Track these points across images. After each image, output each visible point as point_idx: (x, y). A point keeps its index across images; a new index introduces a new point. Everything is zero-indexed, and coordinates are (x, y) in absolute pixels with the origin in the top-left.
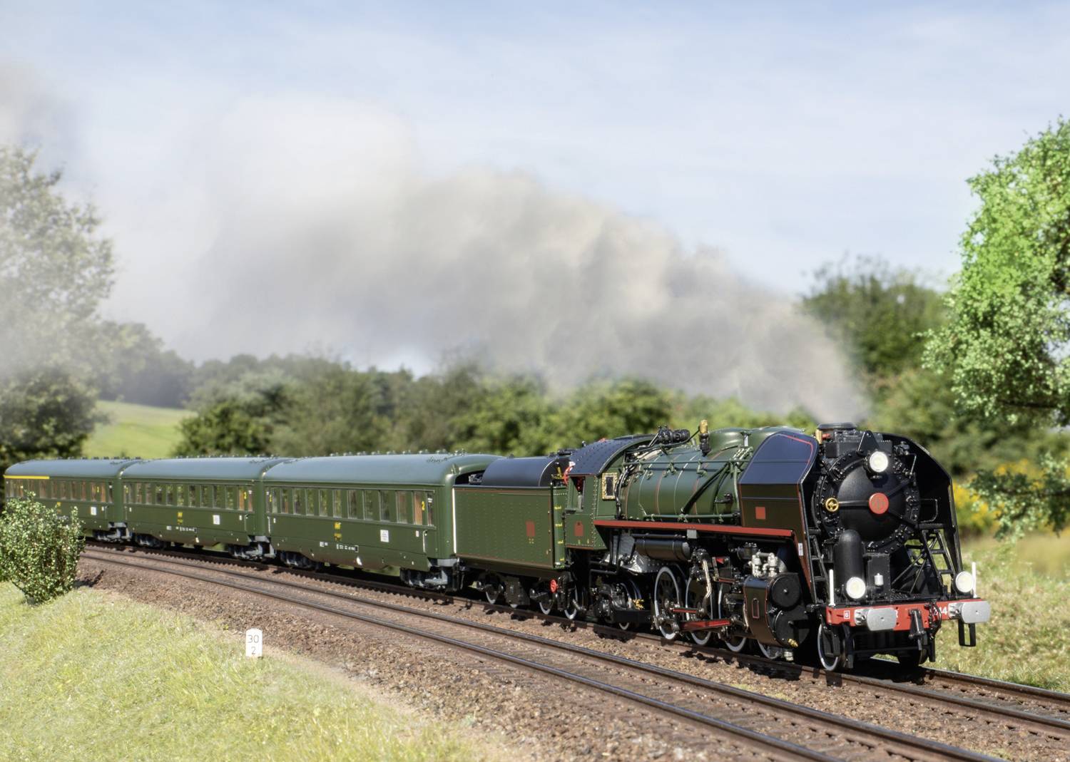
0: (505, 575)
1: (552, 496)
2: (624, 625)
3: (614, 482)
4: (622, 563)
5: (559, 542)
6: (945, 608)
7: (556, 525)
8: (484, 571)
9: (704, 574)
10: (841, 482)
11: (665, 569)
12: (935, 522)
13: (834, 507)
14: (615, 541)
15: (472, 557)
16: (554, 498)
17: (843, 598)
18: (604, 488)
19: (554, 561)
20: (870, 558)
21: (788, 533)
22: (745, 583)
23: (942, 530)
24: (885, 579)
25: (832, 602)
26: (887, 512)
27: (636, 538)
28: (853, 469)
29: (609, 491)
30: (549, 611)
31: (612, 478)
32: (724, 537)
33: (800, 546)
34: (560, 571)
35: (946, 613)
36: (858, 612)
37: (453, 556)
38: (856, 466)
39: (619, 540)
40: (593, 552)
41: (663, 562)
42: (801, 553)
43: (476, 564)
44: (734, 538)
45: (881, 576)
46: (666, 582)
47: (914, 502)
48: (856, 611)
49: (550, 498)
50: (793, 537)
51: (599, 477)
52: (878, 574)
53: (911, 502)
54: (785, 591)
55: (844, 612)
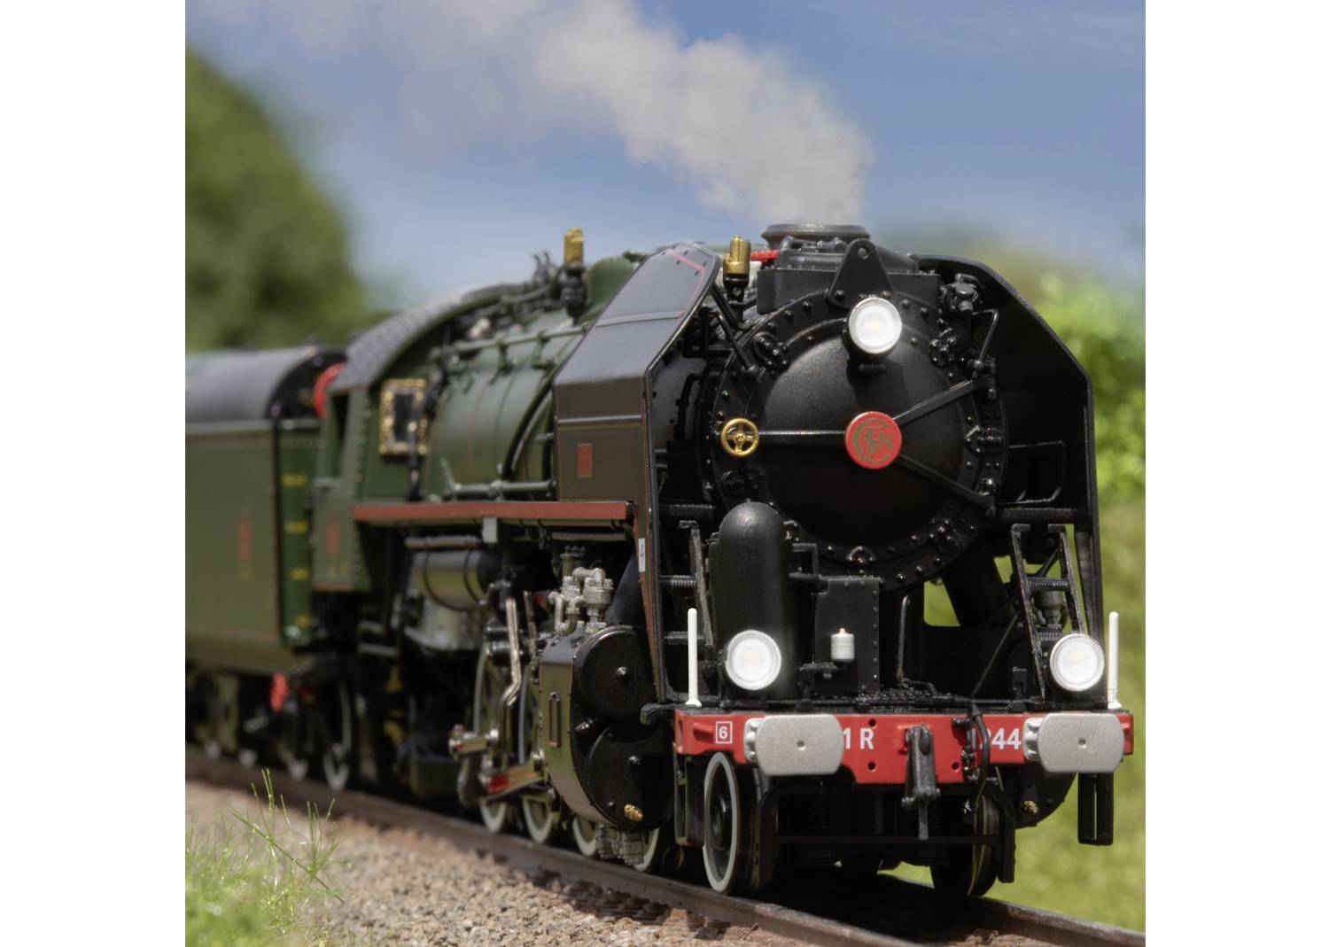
3: (416, 406)
4: (407, 621)
5: (296, 574)
6: (1016, 732)
7: (287, 526)
10: (774, 378)
12: (1053, 504)
13: (745, 445)
16: (284, 453)
19: (284, 625)
20: (824, 586)
21: (621, 512)
23: (1070, 528)
24: (858, 645)
25: (693, 699)
26: (897, 465)
28: (810, 344)
31: (410, 396)
33: (642, 545)
34: (300, 652)
35: (1017, 744)
36: (759, 727)
38: (823, 335)
42: (642, 565)
45: (850, 637)
47: (987, 444)
48: (753, 722)
49: (271, 454)
50: (630, 521)
51: (375, 390)
52: (842, 630)
53: (980, 444)
54: (622, 670)
55: (712, 722)
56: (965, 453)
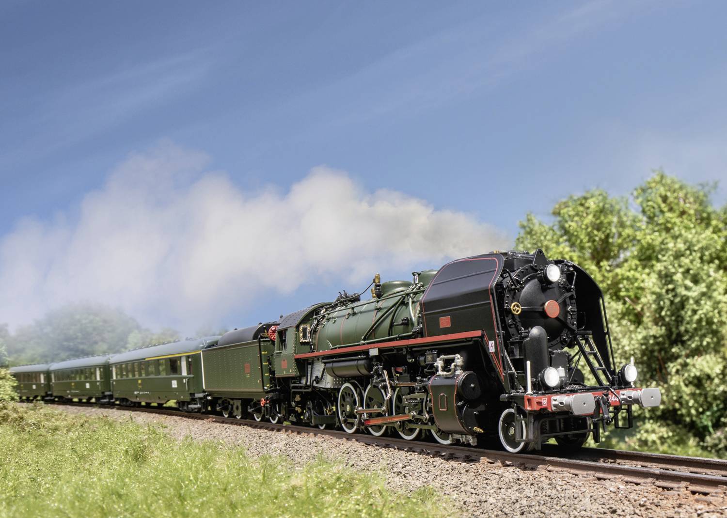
0: (232, 399)
1: (260, 345)
2: (322, 426)
3: (308, 331)
4: (315, 382)
5: (266, 375)
7: (264, 364)
8: (222, 398)
9: (385, 381)
10: (522, 290)
11: (347, 385)
12: (584, 330)
13: (517, 311)
14: (309, 369)
15: (213, 390)
16: (262, 347)
17: (541, 386)
18: (301, 335)
19: (263, 386)
20: (554, 353)
21: (478, 333)
22: (430, 383)
23: (591, 336)
24: (565, 372)
26: (559, 317)
27: (325, 363)
28: (530, 280)
29: (305, 336)
30: (260, 419)
31: (306, 328)
32: (404, 350)
33: (491, 344)
34: (267, 392)
37: (204, 392)
38: (532, 278)
39: (312, 369)
40: (293, 378)
41: (346, 379)
42: (492, 349)
43: (216, 395)
44: (414, 349)
46: (347, 393)
47: (574, 312)
48: (553, 398)
49: (258, 347)
50: (482, 337)
51: (298, 327)
52: (560, 367)
53: (572, 311)
54: (472, 385)
55: (541, 399)
56: (568, 314)
